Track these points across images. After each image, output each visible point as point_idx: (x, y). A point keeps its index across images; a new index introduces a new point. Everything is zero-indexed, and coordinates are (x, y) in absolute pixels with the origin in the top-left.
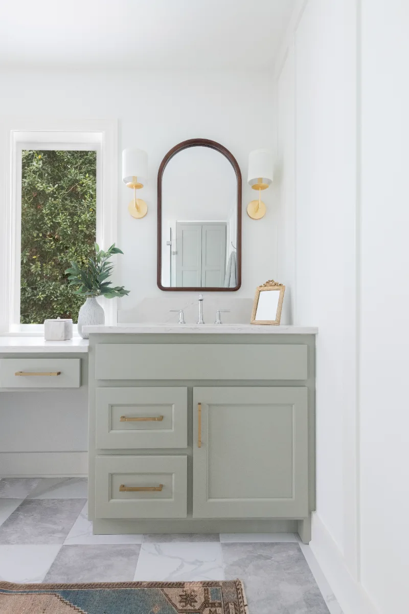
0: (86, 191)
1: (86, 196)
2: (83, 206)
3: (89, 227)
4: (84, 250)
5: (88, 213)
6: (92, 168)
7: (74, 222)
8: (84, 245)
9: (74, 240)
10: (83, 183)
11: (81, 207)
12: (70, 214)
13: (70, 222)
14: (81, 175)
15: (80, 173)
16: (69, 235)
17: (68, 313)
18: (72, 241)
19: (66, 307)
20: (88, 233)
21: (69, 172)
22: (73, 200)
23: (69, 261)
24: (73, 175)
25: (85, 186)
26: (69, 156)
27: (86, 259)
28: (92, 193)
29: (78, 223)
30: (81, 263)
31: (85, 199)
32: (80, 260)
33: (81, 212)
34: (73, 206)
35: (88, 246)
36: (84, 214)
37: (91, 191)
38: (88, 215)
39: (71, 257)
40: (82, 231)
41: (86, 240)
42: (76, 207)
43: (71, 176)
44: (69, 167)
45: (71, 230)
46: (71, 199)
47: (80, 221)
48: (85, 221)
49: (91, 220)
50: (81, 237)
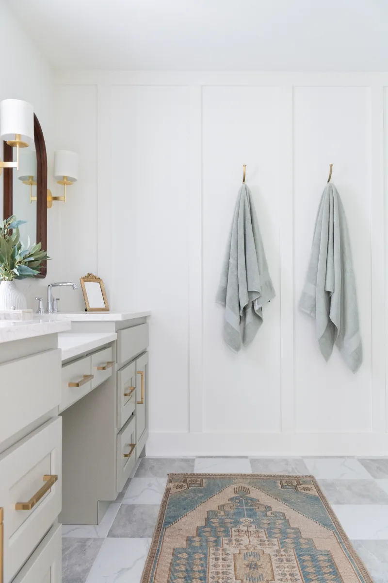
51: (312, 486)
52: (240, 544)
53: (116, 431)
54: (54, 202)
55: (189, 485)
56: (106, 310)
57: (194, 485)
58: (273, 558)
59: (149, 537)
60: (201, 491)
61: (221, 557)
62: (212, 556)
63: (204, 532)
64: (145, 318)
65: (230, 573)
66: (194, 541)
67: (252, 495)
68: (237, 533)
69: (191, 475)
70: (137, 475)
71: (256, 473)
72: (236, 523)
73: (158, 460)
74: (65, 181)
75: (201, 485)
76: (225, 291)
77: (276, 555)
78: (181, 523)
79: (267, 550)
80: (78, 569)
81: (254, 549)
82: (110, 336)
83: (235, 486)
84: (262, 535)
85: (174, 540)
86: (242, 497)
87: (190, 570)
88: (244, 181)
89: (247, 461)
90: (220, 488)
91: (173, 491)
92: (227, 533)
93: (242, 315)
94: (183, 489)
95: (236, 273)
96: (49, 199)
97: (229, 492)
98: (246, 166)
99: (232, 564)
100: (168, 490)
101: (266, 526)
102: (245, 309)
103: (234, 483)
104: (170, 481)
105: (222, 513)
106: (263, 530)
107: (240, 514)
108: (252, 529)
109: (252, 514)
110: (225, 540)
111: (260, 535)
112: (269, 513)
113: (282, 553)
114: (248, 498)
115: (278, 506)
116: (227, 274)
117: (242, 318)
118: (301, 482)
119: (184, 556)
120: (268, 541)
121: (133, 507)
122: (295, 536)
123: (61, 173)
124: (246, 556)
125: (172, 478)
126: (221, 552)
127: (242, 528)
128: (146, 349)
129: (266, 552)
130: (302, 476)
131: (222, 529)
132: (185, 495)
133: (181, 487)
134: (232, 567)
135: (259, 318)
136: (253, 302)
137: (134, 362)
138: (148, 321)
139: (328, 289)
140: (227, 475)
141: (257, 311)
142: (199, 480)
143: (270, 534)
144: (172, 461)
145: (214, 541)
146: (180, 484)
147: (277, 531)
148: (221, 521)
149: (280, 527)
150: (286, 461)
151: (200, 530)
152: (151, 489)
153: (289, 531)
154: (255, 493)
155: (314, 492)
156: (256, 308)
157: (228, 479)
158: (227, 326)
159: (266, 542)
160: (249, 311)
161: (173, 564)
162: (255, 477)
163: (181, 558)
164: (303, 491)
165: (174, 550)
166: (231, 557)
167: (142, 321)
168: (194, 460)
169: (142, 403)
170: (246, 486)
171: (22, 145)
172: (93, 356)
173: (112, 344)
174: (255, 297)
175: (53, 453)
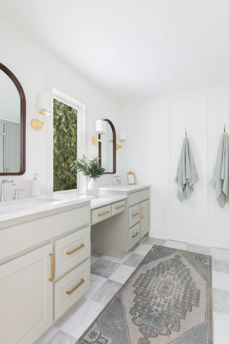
51: (209, 260)
52: (166, 278)
53: (127, 228)
54: (120, 148)
55: (159, 250)
56: (135, 184)
58: (175, 286)
59: (136, 267)
60: (162, 254)
61: (156, 281)
62: (153, 280)
63: (155, 270)
65: (156, 288)
66: (150, 272)
67: (180, 259)
68: (167, 273)
69: (162, 246)
70: (142, 243)
71: (188, 251)
72: (169, 269)
73: (152, 238)
74: (122, 141)
75: (163, 251)
76: (178, 178)
77: (177, 286)
78: (149, 264)
79: (175, 283)
80: (109, 273)
81: (170, 281)
82: (125, 196)
83: (176, 254)
84: (176, 276)
85: (143, 271)
86: (176, 259)
87: (143, 283)
88: (186, 135)
89: (187, 244)
90: (170, 254)
91: (152, 252)
92: (163, 272)
93: (184, 188)
94: (156, 251)
95: (181, 171)
96: (117, 147)
97: (172, 256)
98: (186, 129)
99: (158, 285)
100: (151, 251)
101: (179, 273)
102: (185, 185)
103: (176, 253)
104: (153, 248)
105: (165, 264)
106: (177, 274)
107: (172, 266)
108: (173, 273)
109: (177, 267)
110: (161, 275)
111: (175, 276)
112: (183, 268)
113: (180, 285)
114: (178, 260)
115: (189, 266)
116: (178, 172)
117: (184, 189)
118: (204, 258)
119: (144, 277)
120: (177, 279)
121: (136, 255)
122: (189, 280)
123: (121, 138)
124: (166, 283)
125: (154, 246)
126: (157, 279)
127: (170, 272)
128: (149, 198)
129: (173, 283)
130: (207, 256)
131: (162, 270)
132: (155, 254)
133: (156, 250)
134: (158, 286)
135: (192, 189)
136: (189, 182)
137: (139, 204)
138: (151, 188)
139: (222, 178)
141: (191, 185)
142: (164, 249)
143: (179, 276)
144: (157, 240)
145: (156, 274)
146: (155, 249)
147: (183, 276)
148: (163, 268)
149: (185, 274)
150: (203, 247)
151: (154, 269)
152: (145, 249)
153: (188, 277)
154: (183, 259)
155: (208, 264)
157: (175, 250)
158: (178, 191)
159: (176, 280)
160: (187, 186)
161: (138, 279)
162: (186, 252)
163: (142, 278)
164: (203, 262)
165: (141, 274)
166: (160, 282)
167: (148, 188)
168: (166, 241)
169: (143, 218)
170: (180, 255)
171: (102, 134)
172: (112, 205)
173: (125, 199)
174: (189, 181)
175: (86, 237)
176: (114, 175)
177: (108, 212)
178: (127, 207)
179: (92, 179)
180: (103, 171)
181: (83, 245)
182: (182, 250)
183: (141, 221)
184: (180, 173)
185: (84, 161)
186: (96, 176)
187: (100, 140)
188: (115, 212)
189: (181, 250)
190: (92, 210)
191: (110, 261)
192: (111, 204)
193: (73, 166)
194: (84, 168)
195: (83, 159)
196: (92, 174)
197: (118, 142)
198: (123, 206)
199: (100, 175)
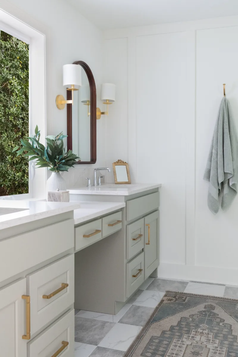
0: (13, 90)
1: (13, 94)
2: (11, 101)
3: (15, 119)
4: (12, 136)
5: (15, 107)
6: (17, 73)
7: (6, 113)
8: (12, 132)
9: (6, 127)
10: (11, 83)
11: (10, 102)
12: (4, 106)
13: (4, 112)
14: (10, 75)
15: (10, 74)
16: (3, 123)
17: (3, 186)
18: (5, 128)
19: (1, 181)
20: (14, 123)
21: (2, 70)
22: (5, 94)
23: (3, 144)
24: (5, 74)
25: (12, 86)
26: (2, 57)
27: (13, 144)
28: (16, 92)
29: (9, 115)
30: (10, 146)
31: (13, 96)
32: (10, 144)
33: (11, 106)
34: (6, 100)
35: (15, 133)
36: (12, 107)
37: (16, 90)
38: (15, 110)
39: (4, 141)
40: (11, 121)
41: (14, 129)
42: (7, 101)
43: (4, 74)
44: (3, 66)
45: (5, 119)
46: (4, 93)
47: (10, 113)
48: (13, 113)
49: (16, 113)
50: (10, 125)
52: (194, 340)
53: (125, 261)
54: (102, 115)
55: (176, 300)
57: (180, 300)
58: (211, 351)
59: (142, 326)
60: (182, 305)
61: (179, 345)
62: (173, 344)
63: (174, 329)
64: (158, 188)
65: (180, 355)
66: (166, 334)
67: (215, 311)
68: (195, 333)
69: (181, 293)
70: (147, 289)
71: (226, 297)
72: (197, 326)
73: (164, 281)
74: (108, 102)
75: (184, 301)
76: (209, 172)
77: (213, 350)
78: (162, 322)
79: (210, 346)
80: (97, 337)
81: (202, 344)
82: (121, 204)
83: (207, 304)
84: (211, 336)
85: (154, 331)
86: (208, 311)
87: (157, 350)
88: (225, 95)
89: (224, 287)
90: (196, 304)
91: (165, 302)
92: (188, 332)
93: (220, 188)
94: (172, 301)
95: (216, 160)
96: (98, 113)
97: (201, 307)
98: (225, 84)
99: (184, 350)
100: (162, 301)
101: (215, 331)
102: (222, 184)
103: (206, 302)
104: (165, 296)
105: (191, 319)
106: (212, 334)
107: (202, 321)
108: (206, 331)
109: (210, 322)
110: (185, 336)
111: (209, 336)
112: (221, 324)
113: (219, 349)
114: (212, 312)
115: (229, 320)
116: (210, 160)
117: (220, 192)
119: (157, 341)
120: (213, 340)
121: (139, 307)
122: (232, 340)
123: (105, 98)
124: (195, 347)
125: (168, 294)
126: (179, 342)
127: (200, 330)
128: (158, 208)
129: (207, 347)
131: (186, 329)
132: (172, 305)
133: (172, 300)
134: (183, 352)
135: (234, 191)
136: (229, 180)
137: (143, 218)
138: (160, 190)
140: (205, 296)
141: (231, 185)
142: (185, 297)
143: (216, 336)
144: (172, 282)
145: (178, 336)
146: (171, 298)
147: (221, 335)
148: (188, 325)
149: (225, 333)
151: (172, 328)
152: (153, 299)
153: (229, 336)
154: (219, 311)
156: (231, 184)
158: (210, 195)
159: (211, 341)
160: (226, 186)
161: (149, 344)
162: (223, 300)
163: (154, 342)
165: (152, 336)
166: (185, 346)
167: (155, 191)
168: (188, 283)
169: (149, 244)
170: (214, 304)
171: (75, 90)
172: (104, 219)
173: (121, 209)
174: (229, 176)
175: (68, 272)
176: (94, 166)
177: (97, 231)
178: (125, 223)
179: (53, 174)
180: (74, 160)
181: (65, 286)
182: (216, 297)
183: (145, 250)
184: (213, 164)
185: (37, 140)
186: (62, 167)
187: (70, 102)
188: (107, 232)
189: (214, 297)
190: (76, 226)
191: (95, 320)
192: (102, 217)
193: (19, 149)
194: (38, 154)
195: (36, 136)
196: (55, 165)
197: (99, 105)
198: (119, 221)
199: (68, 167)
